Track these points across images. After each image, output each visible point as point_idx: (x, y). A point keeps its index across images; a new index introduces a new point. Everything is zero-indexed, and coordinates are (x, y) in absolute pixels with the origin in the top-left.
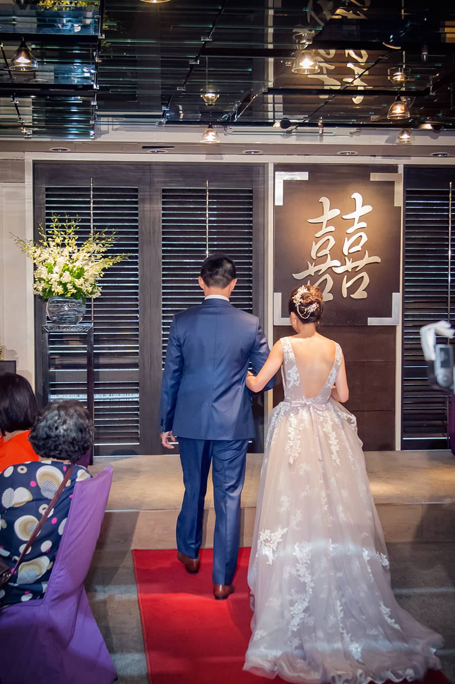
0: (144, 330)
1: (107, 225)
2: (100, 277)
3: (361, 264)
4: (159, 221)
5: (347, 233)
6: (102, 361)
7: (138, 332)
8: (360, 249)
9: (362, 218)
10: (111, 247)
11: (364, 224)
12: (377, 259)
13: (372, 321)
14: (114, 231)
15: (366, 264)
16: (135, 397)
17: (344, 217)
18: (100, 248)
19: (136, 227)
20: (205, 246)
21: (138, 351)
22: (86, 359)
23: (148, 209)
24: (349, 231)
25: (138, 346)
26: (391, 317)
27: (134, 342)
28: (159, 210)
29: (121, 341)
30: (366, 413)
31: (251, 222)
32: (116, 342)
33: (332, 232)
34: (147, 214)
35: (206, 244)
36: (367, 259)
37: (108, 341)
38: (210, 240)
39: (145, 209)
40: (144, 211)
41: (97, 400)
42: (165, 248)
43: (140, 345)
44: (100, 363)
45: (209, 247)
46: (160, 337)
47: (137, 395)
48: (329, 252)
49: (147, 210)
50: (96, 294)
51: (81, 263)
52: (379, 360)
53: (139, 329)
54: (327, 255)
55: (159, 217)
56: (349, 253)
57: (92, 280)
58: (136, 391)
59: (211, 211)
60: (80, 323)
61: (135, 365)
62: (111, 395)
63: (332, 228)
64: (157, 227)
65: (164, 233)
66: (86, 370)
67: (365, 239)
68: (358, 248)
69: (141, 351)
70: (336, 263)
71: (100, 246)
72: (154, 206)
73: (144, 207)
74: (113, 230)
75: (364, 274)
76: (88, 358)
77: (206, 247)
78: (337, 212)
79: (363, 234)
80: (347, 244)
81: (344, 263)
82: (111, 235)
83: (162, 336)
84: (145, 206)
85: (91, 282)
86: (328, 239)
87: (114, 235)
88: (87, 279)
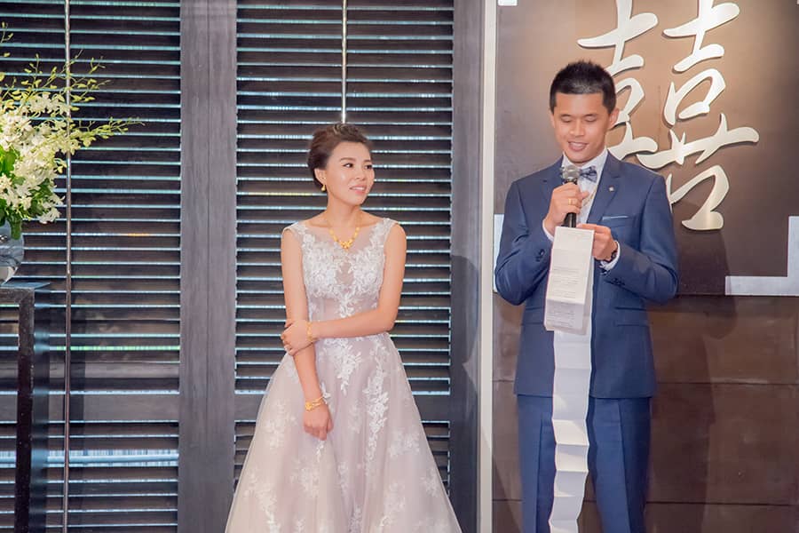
0: (192, 299)
1: (79, 50)
2: (57, 173)
3: (708, 145)
4: (230, 41)
5: (674, 71)
6: (92, 371)
7: (179, 304)
8: (706, 109)
9: (712, 35)
10: (90, 101)
11: (716, 50)
12: (751, 135)
13: (738, 285)
14: (94, 64)
15: (721, 148)
16: (170, 456)
17: (668, 32)
18: (59, 104)
19: (176, 55)
20: (337, 102)
21: (178, 348)
22: (16, 366)
23: (204, 13)
24: (681, 66)
25: (179, 335)
26: (785, 275)
27: (169, 326)
28: (229, 16)
29: (138, 325)
30: (722, 508)
31: (449, 45)
32: (125, 326)
33: (638, 68)
34: (201, 26)
35: (340, 99)
36: (725, 135)
37: (109, 324)
38: (350, 87)
39: (197, 13)
40: (194, 17)
41: (76, 465)
42: (243, 107)
43: (184, 334)
44: (86, 376)
45: (347, 106)
46: (230, 315)
47: (174, 454)
48: (628, 119)
49: (201, 17)
50: (50, 213)
51: (7, 138)
52: (754, 381)
53: (181, 296)
54: (624, 124)
55: (230, 33)
56: (678, 120)
57: (34, 181)
58: (174, 443)
59: (354, 19)
60: (12, 280)
61: (172, 382)
62: (127, 451)
63: (636, 60)
64: (224, 57)
65: (241, 71)
66: (15, 393)
67: (718, 85)
68: (703, 107)
69: (184, 347)
70: (648, 143)
71: (59, 101)
72: (217, 5)
73: (193, 9)
74: (92, 60)
75: (716, 171)
76: (20, 366)
77: (341, 106)
78: (649, 20)
79: (714, 73)
80: (674, 99)
81: (665, 144)
82: (87, 72)
83: (234, 314)
84: (197, 5)
85: (30, 186)
86: (629, 87)
87: (94, 72)
88: (23, 179)
